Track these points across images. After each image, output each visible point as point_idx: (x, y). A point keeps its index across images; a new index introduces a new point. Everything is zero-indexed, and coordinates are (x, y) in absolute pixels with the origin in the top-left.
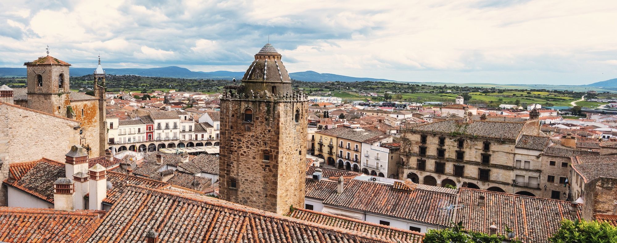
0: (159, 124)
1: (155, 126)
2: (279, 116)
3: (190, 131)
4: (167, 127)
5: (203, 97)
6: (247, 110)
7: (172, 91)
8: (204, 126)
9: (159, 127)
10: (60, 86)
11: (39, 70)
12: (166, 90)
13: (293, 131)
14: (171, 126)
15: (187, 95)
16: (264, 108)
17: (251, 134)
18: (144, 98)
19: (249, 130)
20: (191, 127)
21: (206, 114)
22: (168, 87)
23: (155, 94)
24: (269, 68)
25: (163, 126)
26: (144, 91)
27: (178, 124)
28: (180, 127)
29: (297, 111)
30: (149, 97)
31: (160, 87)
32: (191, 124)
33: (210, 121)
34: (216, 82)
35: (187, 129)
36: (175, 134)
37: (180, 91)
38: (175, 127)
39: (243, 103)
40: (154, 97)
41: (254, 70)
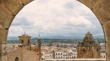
0: (57, 53)
1: (55, 54)
2: (93, 50)
3: (66, 55)
4: (59, 54)
5: (69, 45)
6: (84, 48)
7: (59, 43)
8: (70, 54)
9: (57, 55)
10: (28, 43)
11: (22, 39)
12: (57, 43)
13: (97, 54)
14: (60, 54)
15: (64, 44)
16: (88, 48)
17: (86, 55)
18: (50, 46)
19: (85, 54)
20: (66, 54)
21: (71, 50)
22: (58, 42)
23: (54, 44)
24: (89, 38)
25: (58, 54)
26: (50, 43)
27: (62, 53)
28: (63, 54)
29: (97, 48)
30: (52, 45)
31: (55, 42)
32: (66, 53)
33: (72, 52)
34: (73, 40)
35: (65, 55)
36: (62, 56)
37: (61, 43)
38: (62, 54)
39: (83, 47)
40: (54, 45)
41: (85, 38)
